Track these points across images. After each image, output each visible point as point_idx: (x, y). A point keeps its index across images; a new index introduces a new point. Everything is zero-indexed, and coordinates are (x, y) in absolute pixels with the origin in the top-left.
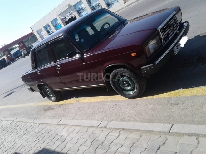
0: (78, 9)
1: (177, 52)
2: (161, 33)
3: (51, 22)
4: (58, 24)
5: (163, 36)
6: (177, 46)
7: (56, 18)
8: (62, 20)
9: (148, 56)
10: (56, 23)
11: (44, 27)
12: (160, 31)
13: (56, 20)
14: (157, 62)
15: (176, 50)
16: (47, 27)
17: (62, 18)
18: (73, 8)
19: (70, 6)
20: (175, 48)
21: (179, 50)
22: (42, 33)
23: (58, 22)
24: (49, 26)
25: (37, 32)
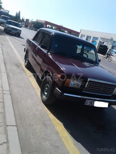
0: (114, 45)
1: (88, 104)
2: (88, 82)
3: (94, 37)
4: (96, 42)
5: (87, 85)
6: (92, 101)
7: (98, 38)
8: (100, 42)
9: (64, 86)
10: (95, 40)
11: (87, 36)
12: (88, 81)
13: (97, 38)
14: (65, 94)
15: (89, 103)
16: (89, 37)
17: (101, 40)
18: (112, 42)
19: (112, 39)
20: (90, 101)
21: (91, 105)
22: (83, 38)
23: (97, 41)
24: (90, 38)
25: (82, 35)
